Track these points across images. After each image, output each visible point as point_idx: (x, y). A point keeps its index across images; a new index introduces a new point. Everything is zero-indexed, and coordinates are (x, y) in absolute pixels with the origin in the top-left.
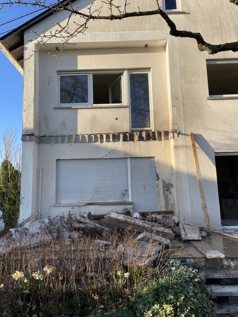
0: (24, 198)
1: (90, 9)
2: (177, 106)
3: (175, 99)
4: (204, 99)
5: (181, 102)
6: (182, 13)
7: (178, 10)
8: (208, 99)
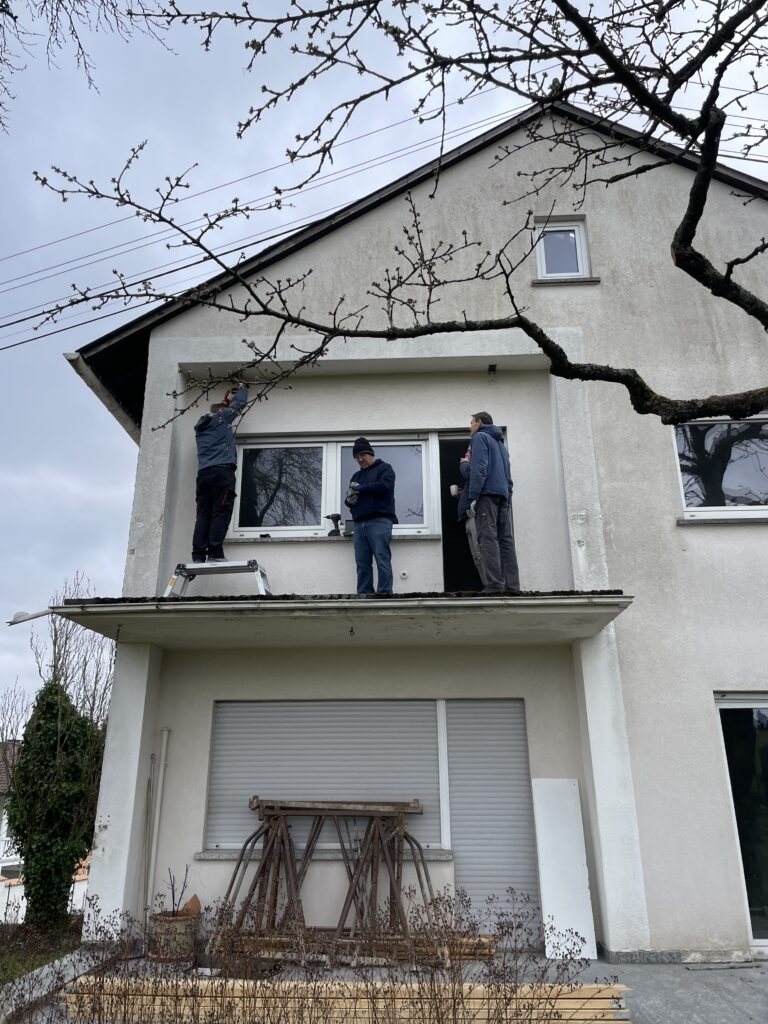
0: (105, 827)
1: (335, 314)
2: (587, 542)
3: (580, 521)
4: (669, 522)
5: (600, 531)
6: (593, 282)
7: (583, 273)
8: (682, 524)
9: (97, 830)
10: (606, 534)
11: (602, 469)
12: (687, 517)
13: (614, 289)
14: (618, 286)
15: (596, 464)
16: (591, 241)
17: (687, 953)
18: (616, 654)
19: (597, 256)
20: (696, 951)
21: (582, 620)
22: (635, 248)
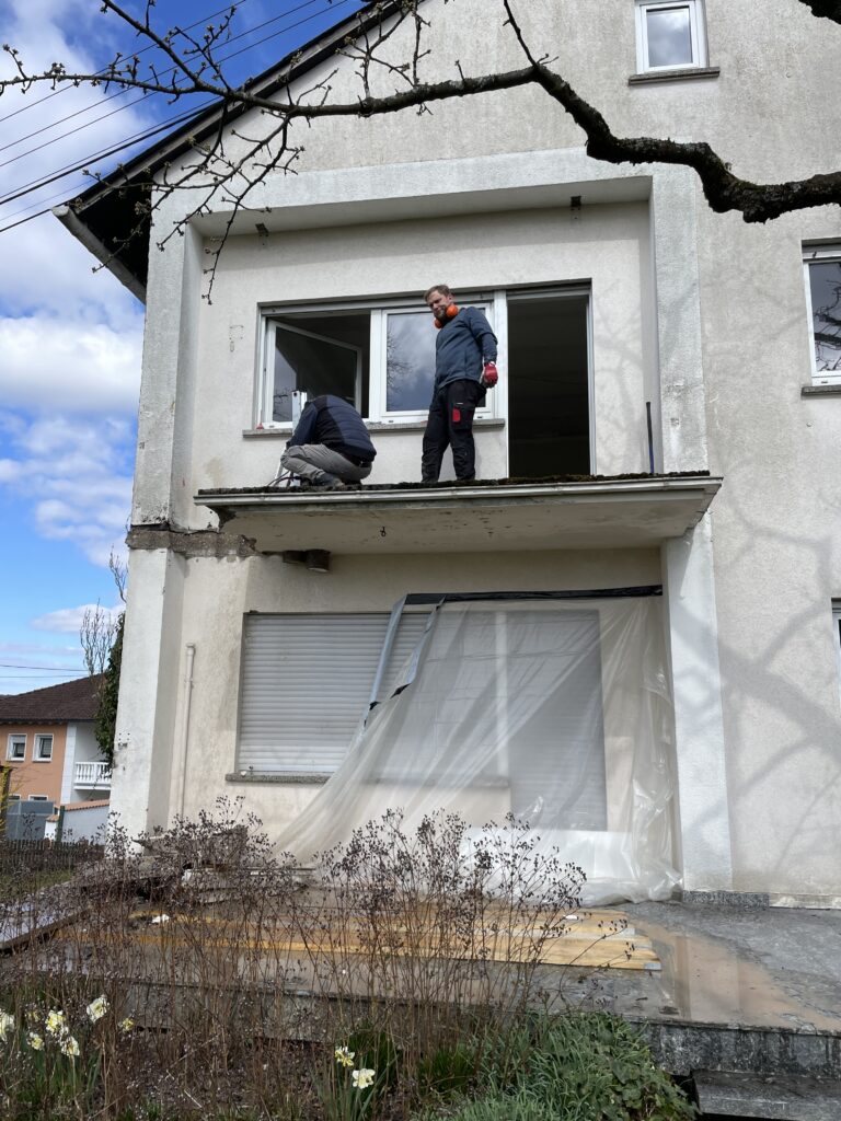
0: (125, 745)
2: (684, 420)
3: (675, 394)
4: (791, 392)
5: (700, 406)
6: (710, 74)
7: (699, 63)
8: (809, 393)
9: (116, 748)
10: (707, 408)
11: (708, 326)
12: (817, 383)
13: (738, 82)
14: (743, 77)
15: (702, 318)
16: (709, 19)
17: (776, 896)
18: (711, 555)
19: (717, 39)
20: (787, 895)
21: (662, 512)
22: (768, 27)
